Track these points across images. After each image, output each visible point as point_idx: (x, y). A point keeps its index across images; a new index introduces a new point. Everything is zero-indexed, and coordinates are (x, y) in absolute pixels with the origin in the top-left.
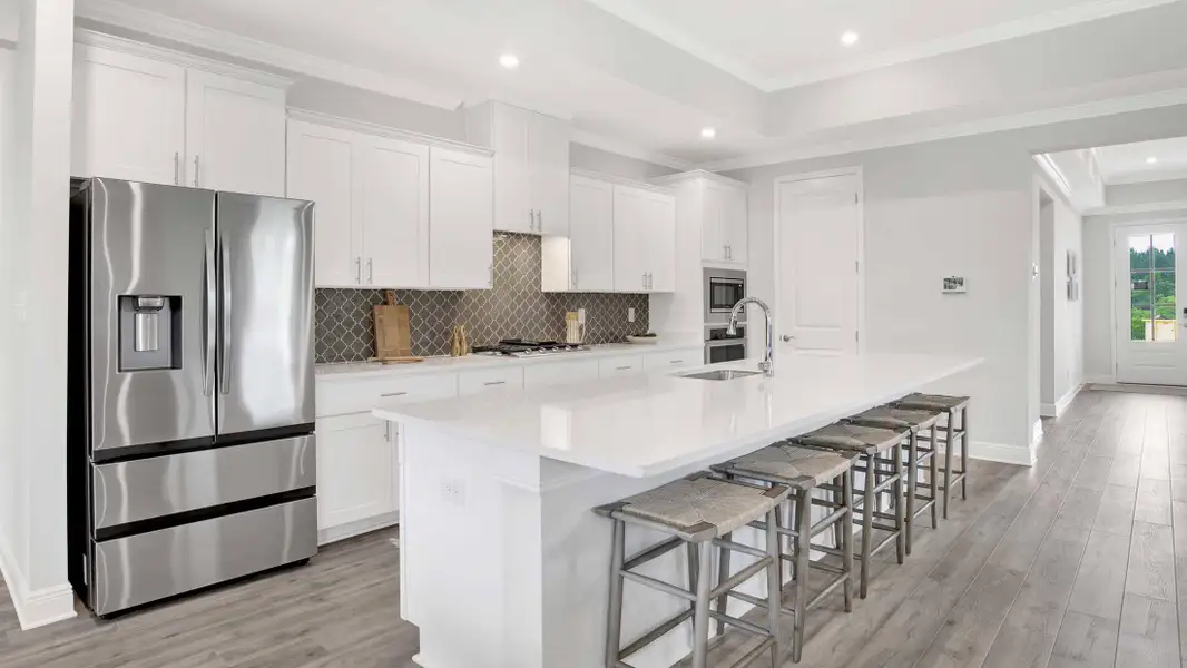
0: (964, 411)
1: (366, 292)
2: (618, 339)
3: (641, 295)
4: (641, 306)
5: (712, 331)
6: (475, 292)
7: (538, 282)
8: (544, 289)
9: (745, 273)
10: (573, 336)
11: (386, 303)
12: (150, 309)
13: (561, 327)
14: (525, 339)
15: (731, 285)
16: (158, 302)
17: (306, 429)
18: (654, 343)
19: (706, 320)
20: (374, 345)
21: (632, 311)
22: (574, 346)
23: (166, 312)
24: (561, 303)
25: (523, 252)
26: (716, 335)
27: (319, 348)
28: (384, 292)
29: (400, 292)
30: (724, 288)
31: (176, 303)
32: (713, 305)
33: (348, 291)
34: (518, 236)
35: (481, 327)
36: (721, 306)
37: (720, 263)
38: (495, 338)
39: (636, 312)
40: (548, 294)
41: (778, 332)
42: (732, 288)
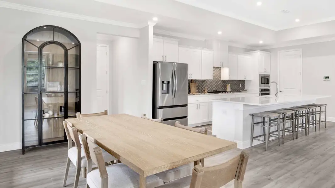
0: (325, 107)
2: (238, 91)
3: (243, 81)
4: (243, 83)
5: (261, 89)
6: (208, 80)
7: (220, 78)
8: (222, 79)
9: (270, 75)
10: (228, 90)
11: (192, 82)
12: (165, 83)
13: (226, 88)
14: (218, 90)
15: (266, 78)
17: (186, 105)
18: (246, 92)
19: (260, 87)
20: (190, 91)
21: (241, 84)
22: (228, 92)
23: (167, 84)
24: (225, 82)
25: (217, 70)
26: (262, 90)
30: (264, 79)
31: (168, 82)
32: (262, 83)
34: (216, 67)
35: (209, 88)
36: (263, 83)
37: (263, 73)
38: (212, 90)
39: (242, 85)
40: (222, 80)
41: (279, 90)
42: (266, 79)
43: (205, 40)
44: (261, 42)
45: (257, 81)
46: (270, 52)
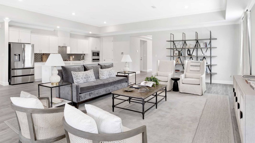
1: (41, 54)
5: (93, 59)
7: (66, 52)
9: (99, 51)
11: (44, 55)
12: (17, 55)
13: (70, 58)
16: (18, 55)
17: (33, 68)
19: (92, 57)
20: (42, 60)
22: (71, 60)
23: (18, 56)
24: (70, 55)
27: (35, 60)
28: (44, 54)
29: (46, 54)
30: (95, 53)
31: (19, 55)
32: (93, 55)
33: (39, 54)
37: (95, 50)
40: (68, 54)
42: (97, 53)
43: (55, 30)
44: (90, 33)
45: (91, 54)
46: (100, 38)
